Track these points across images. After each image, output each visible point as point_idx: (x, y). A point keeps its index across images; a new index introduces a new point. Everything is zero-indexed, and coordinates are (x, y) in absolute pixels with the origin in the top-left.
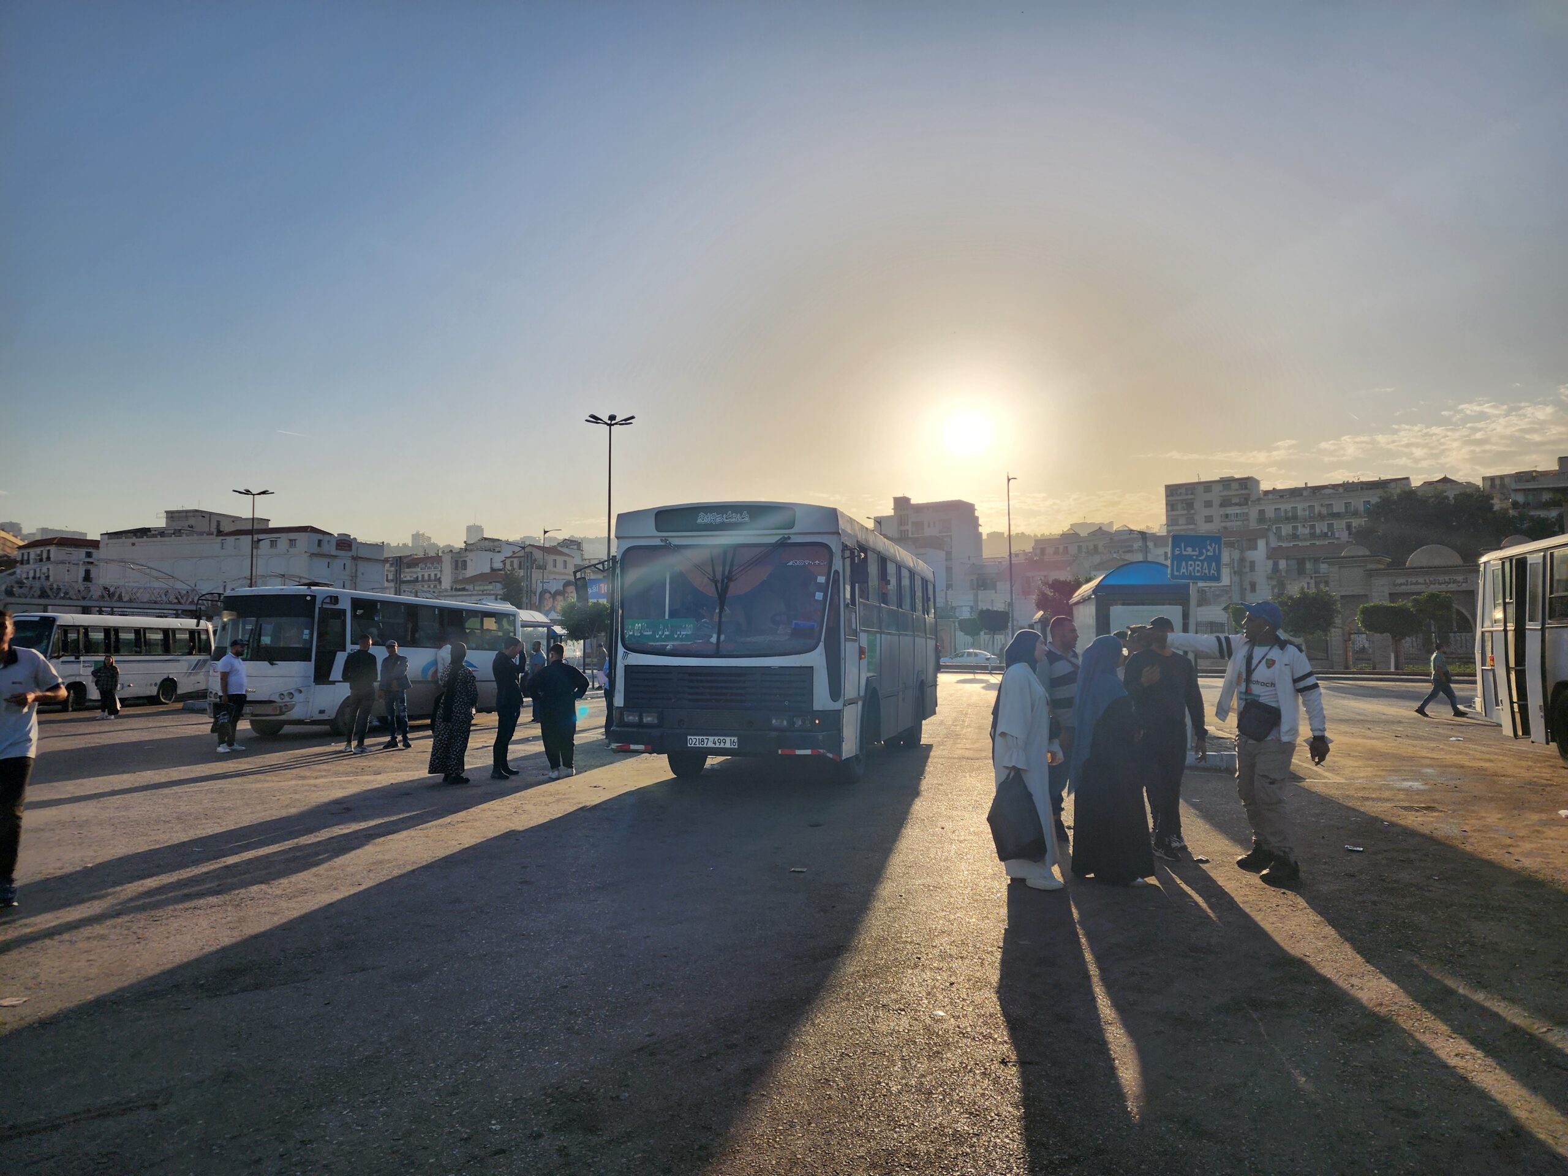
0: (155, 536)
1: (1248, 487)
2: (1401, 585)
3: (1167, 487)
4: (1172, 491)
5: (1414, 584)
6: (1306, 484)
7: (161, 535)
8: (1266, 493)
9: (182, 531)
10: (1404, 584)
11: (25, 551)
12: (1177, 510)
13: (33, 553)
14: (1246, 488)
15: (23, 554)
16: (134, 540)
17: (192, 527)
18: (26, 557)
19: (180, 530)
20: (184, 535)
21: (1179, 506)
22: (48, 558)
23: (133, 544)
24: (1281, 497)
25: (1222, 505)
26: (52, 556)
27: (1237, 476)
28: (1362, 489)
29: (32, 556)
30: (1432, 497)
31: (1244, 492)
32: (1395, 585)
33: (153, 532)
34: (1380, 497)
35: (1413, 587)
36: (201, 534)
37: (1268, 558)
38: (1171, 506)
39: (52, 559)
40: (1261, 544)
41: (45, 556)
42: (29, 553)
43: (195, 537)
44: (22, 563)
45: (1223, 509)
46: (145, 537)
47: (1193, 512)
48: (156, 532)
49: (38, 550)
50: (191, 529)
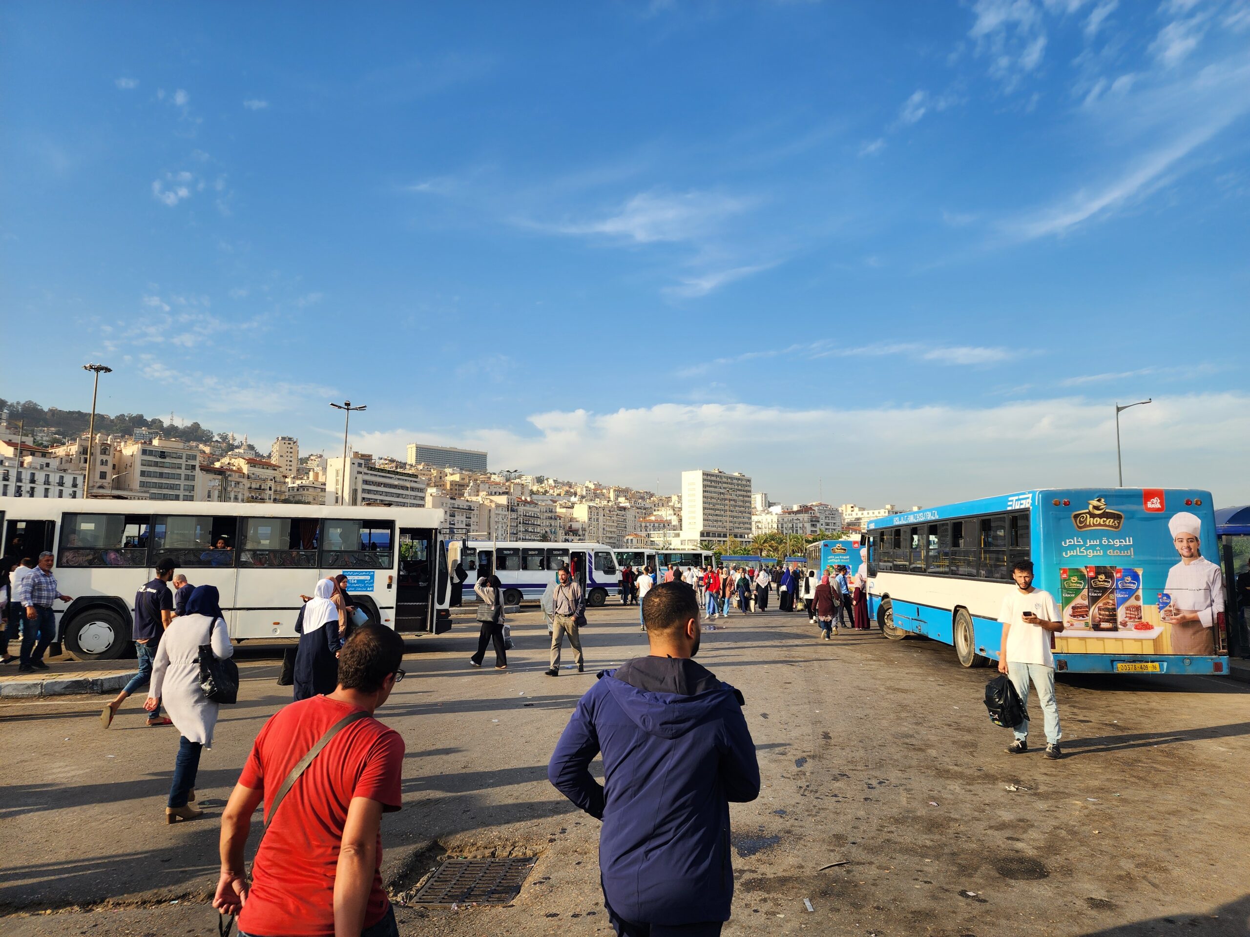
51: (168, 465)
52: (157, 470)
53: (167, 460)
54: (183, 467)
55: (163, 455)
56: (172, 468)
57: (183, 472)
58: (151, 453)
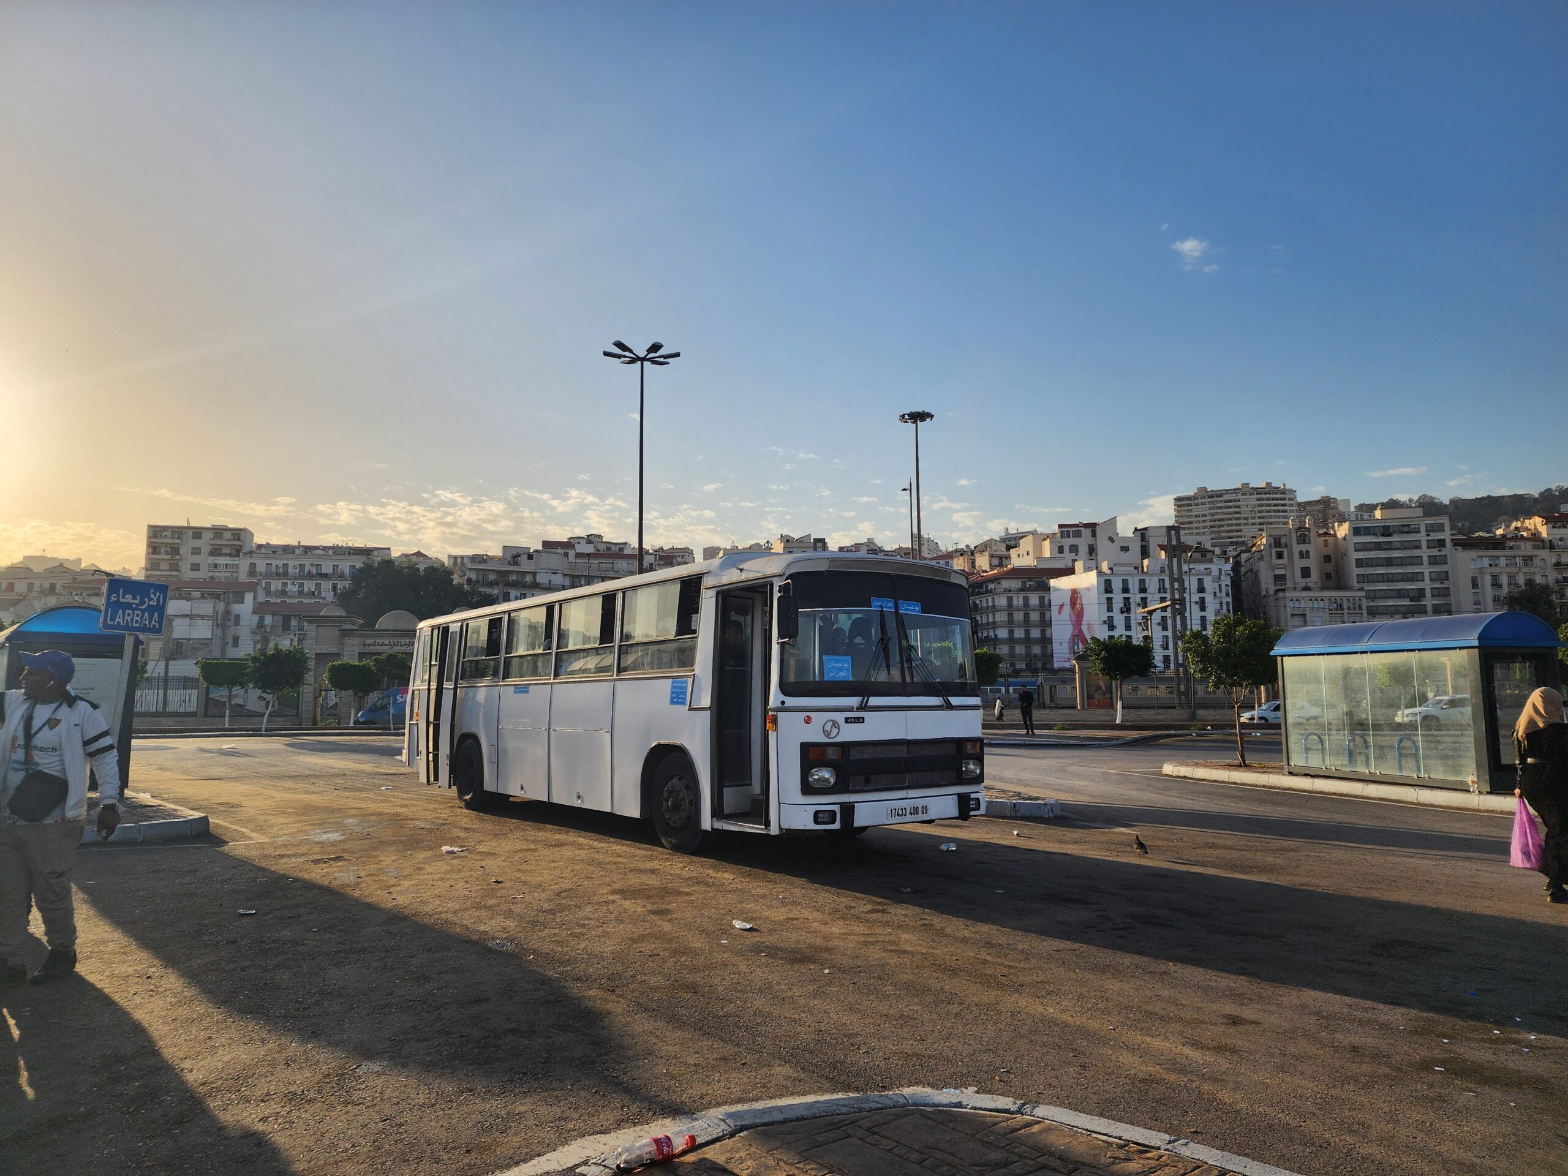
1: (241, 538)
2: (369, 645)
3: (150, 527)
4: (155, 532)
5: (381, 645)
6: (299, 542)
8: (260, 546)
10: (372, 645)
12: (160, 554)
14: (239, 539)
21: (163, 550)
24: (274, 552)
25: (211, 554)
27: (231, 526)
28: (349, 553)
30: (407, 568)
31: (236, 543)
32: (364, 645)
34: (364, 563)
35: (379, 647)
37: (254, 612)
38: (153, 548)
40: (249, 597)
45: (212, 558)
47: (177, 557)
51: (1397, 545)
52: (1382, 554)
53: (1395, 538)
54: (1424, 545)
55: (1386, 531)
56: (1405, 548)
57: (1424, 553)
58: (1367, 531)
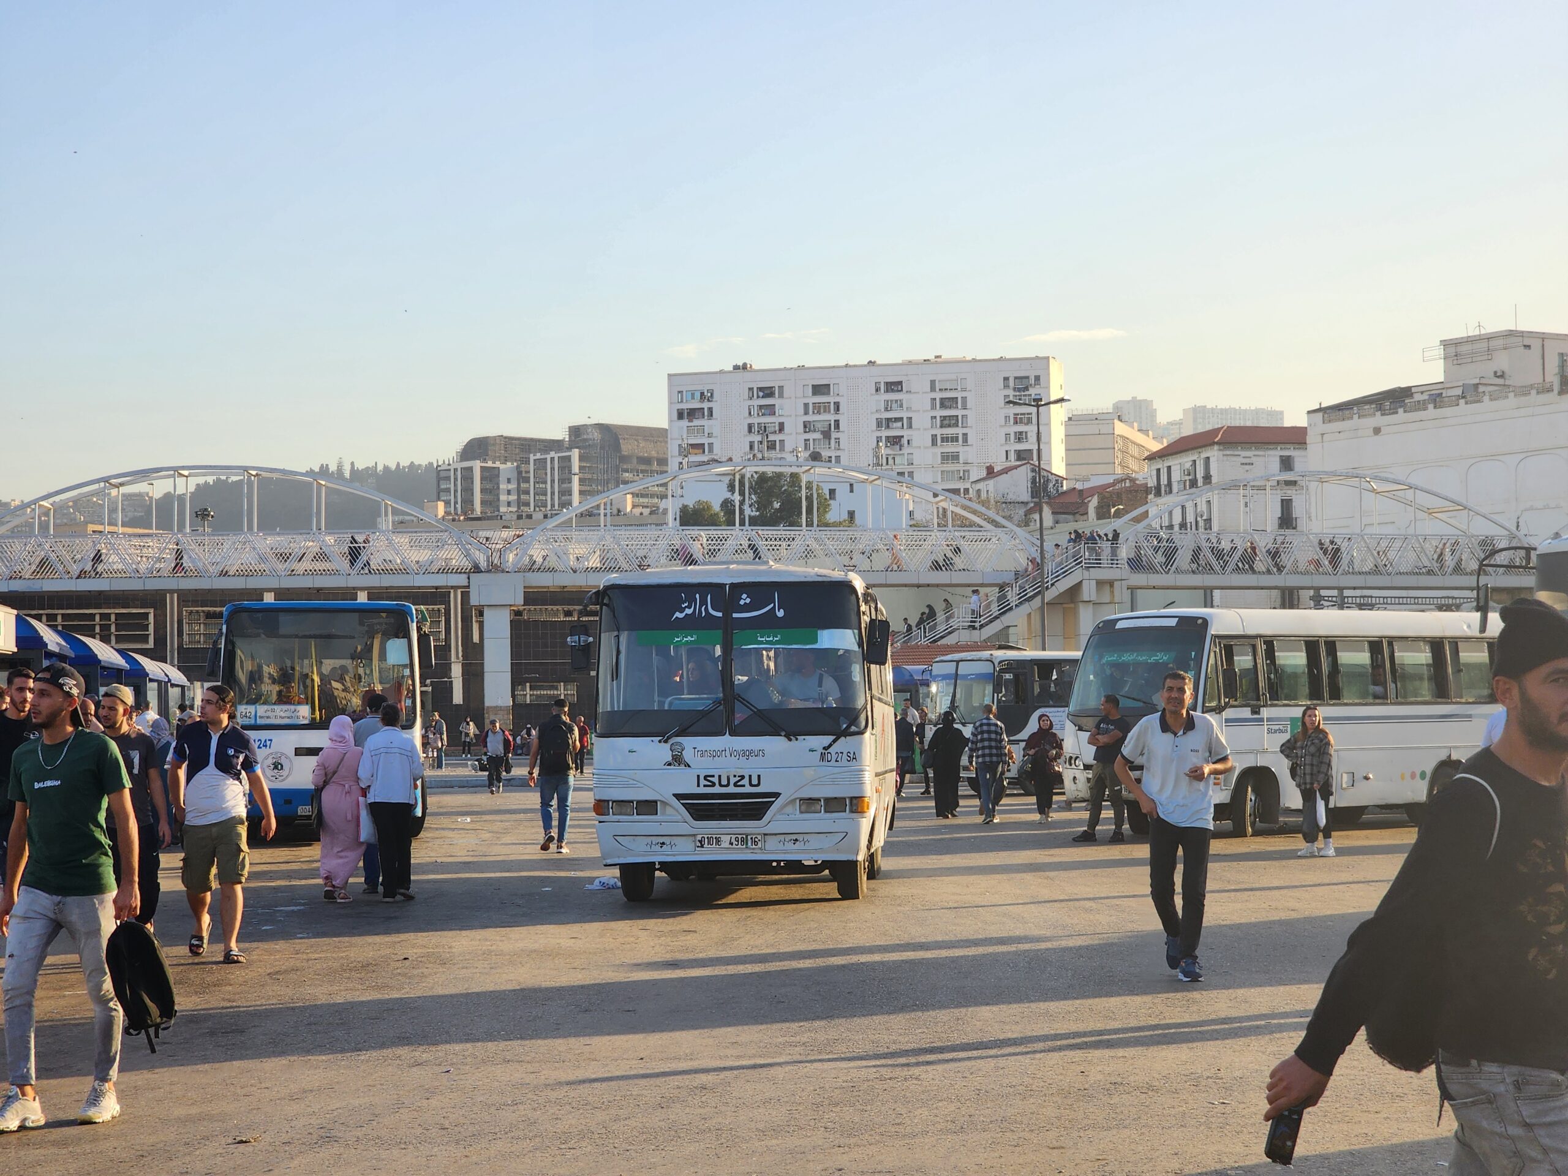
0: (1421, 406)
7: (1435, 402)
9: (1481, 389)
11: (1162, 465)
13: (1179, 465)
15: (1158, 470)
16: (1378, 420)
17: (1502, 376)
18: (1164, 480)
19: (1476, 386)
20: (1486, 398)
22: (1207, 478)
23: (1377, 431)
26: (1213, 472)
29: (1176, 476)
33: (1418, 397)
36: (1524, 391)
39: (1214, 480)
41: (1200, 474)
42: (1169, 468)
43: (1512, 400)
44: (1158, 493)
46: (1401, 410)
48: (1425, 397)
49: (1186, 460)
50: (1500, 381)
